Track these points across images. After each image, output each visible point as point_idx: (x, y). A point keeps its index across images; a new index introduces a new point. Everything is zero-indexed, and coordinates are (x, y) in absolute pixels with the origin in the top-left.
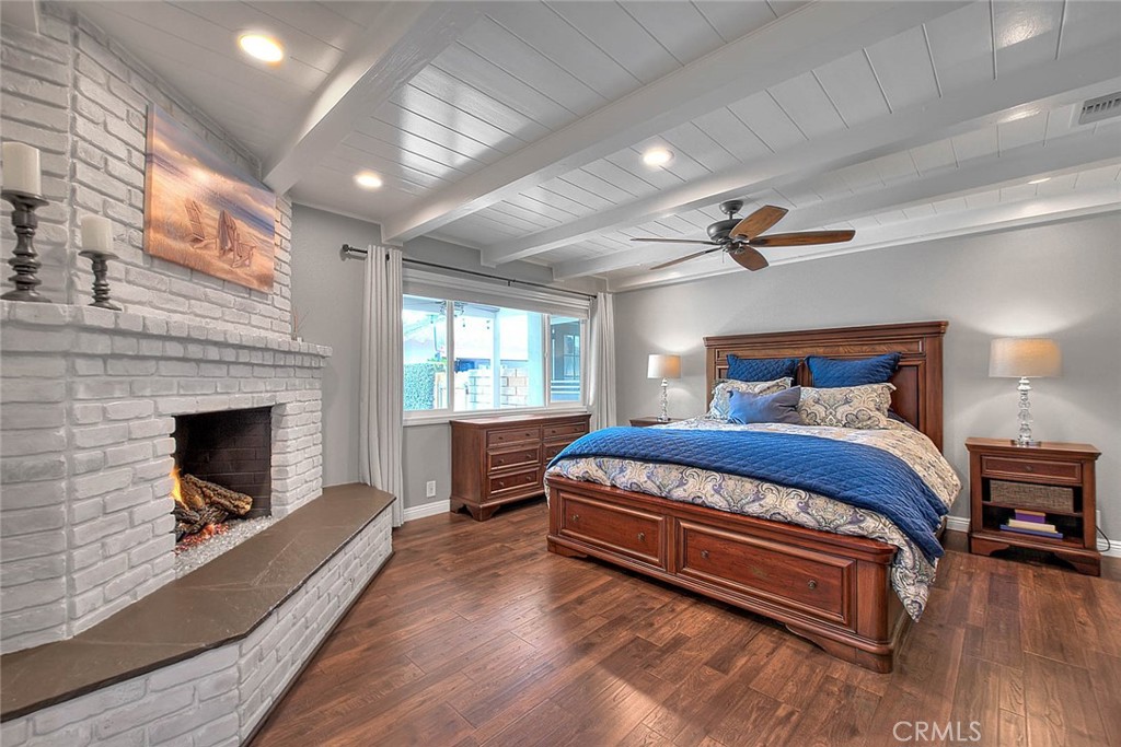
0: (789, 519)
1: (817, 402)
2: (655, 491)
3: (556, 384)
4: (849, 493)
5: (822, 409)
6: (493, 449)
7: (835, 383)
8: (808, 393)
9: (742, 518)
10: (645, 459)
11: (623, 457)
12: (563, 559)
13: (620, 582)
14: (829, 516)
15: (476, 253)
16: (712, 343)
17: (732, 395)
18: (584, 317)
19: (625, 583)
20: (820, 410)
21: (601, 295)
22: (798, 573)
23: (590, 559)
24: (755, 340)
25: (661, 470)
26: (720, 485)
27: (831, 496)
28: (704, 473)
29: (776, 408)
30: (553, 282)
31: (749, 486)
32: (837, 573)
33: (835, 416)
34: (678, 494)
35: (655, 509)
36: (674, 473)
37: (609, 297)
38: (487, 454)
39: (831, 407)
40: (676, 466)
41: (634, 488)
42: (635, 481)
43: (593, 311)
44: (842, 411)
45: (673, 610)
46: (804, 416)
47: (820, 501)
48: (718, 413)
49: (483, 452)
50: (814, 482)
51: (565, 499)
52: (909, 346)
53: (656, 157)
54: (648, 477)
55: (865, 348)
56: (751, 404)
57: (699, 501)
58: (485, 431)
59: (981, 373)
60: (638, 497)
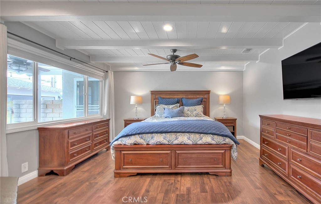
0: (209, 143)
1: (188, 110)
2: (167, 143)
3: (79, 107)
4: (222, 133)
5: (190, 112)
6: (71, 139)
7: (190, 105)
8: (186, 108)
9: (196, 146)
10: (161, 132)
11: (152, 133)
12: (125, 179)
13: (154, 179)
14: (219, 140)
15: (54, 41)
16: (153, 93)
17: (165, 109)
18: (102, 79)
19: (156, 178)
20: (189, 112)
21: (109, 72)
22: (212, 157)
23: (138, 174)
24: (166, 93)
25: (168, 135)
26: (189, 137)
27: (218, 135)
28: (183, 134)
29: (180, 113)
30: (90, 62)
31: (197, 136)
32: (221, 154)
33: (193, 114)
34: (176, 142)
35: (168, 149)
36: (173, 136)
37: (112, 72)
38: (68, 142)
39: (192, 112)
40: (173, 133)
41: (158, 143)
42: (158, 141)
43: (106, 78)
44: (195, 112)
45: (178, 181)
46: (185, 115)
47: (216, 137)
48: (159, 115)
49: (66, 141)
50: (214, 132)
51: (124, 154)
52: (204, 96)
53: (168, 28)
54: (164, 139)
55: (194, 96)
56: (172, 112)
57: (183, 143)
58: (67, 130)
59: (218, 103)
60: (160, 146)
